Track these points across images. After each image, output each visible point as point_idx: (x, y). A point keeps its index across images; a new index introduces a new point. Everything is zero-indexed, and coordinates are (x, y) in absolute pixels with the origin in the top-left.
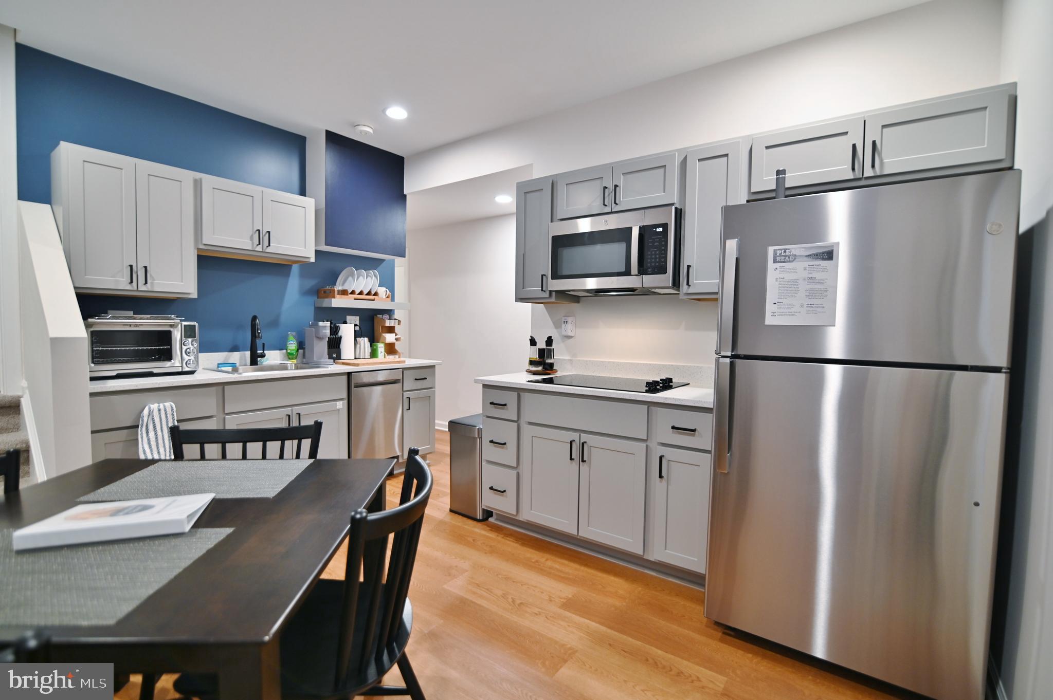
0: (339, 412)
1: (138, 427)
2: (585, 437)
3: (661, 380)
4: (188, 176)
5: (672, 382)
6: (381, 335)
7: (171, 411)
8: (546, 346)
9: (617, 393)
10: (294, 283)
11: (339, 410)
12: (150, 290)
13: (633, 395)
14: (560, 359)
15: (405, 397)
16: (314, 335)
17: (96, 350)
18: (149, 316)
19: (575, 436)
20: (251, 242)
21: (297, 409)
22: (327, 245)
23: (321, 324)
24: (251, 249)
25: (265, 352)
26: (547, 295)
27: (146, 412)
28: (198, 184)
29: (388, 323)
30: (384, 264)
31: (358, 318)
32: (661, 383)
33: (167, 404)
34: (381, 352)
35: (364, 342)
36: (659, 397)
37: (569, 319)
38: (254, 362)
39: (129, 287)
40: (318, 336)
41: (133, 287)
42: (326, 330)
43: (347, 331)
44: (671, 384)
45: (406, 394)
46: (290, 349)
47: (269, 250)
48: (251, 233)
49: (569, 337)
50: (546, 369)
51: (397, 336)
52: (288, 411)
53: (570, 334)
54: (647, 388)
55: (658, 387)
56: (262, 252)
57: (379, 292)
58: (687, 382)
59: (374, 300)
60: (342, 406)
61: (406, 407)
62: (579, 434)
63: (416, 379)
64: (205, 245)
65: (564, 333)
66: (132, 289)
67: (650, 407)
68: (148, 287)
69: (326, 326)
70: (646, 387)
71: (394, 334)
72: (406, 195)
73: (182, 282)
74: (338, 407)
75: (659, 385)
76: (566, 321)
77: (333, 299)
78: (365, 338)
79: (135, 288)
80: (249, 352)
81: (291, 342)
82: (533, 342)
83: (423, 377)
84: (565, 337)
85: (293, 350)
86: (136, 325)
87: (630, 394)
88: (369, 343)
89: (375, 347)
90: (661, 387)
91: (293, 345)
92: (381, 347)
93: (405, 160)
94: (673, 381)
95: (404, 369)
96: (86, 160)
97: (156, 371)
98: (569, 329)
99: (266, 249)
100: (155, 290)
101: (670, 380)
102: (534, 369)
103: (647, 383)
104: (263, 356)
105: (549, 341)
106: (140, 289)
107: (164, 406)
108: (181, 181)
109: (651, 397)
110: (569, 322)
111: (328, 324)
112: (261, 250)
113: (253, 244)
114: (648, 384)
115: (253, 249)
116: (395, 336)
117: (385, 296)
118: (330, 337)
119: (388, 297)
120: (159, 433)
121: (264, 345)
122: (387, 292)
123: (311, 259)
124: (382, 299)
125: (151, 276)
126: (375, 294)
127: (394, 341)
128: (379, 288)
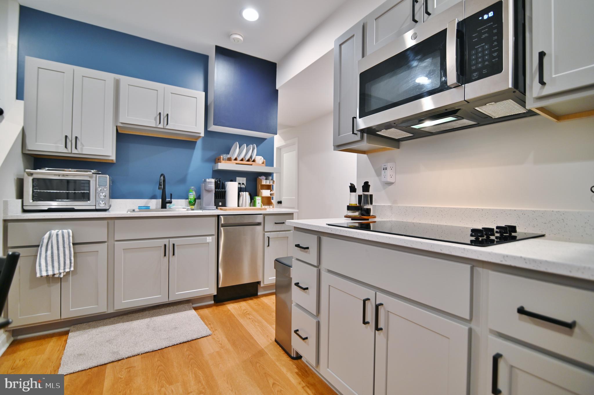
0: (209, 244)
1: (39, 247)
2: (381, 298)
3: (498, 228)
4: (110, 77)
5: (515, 231)
6: (260, 190)
7: (67, 236)
8: (363, 191)
9: (422, 243)
10: (198, 153)
11: (209, 243)
12: (80, 153)
13: (445, 246)
14: (380, 206)
15: (266, 236)
16: (204, 189)
17: (36, 192)
19: (370, 294)
20: (154, 121)
21: (172, 241)
22: (215, 125)
23: (208, 180)
24: (154, 126)
25: (172, 200)
26: (358, 138)
27: (47, 235)
28: (117, 83)
29: (264, 182)
30: (266, 141)
31: (245, 179)
32: (497, 232)
33: (65, 231)
34: (259, 203)
35: (246, 195)
36: (490, 254)
37: (389, 165)
38: (164, 206)
39: (65, 150)
40: (206, 189)
41: (68, 150)
42: (211, 184)
43: (232, 188)
44: (513, 234)
45: (267, 234)
46: (190, 199)
47: (168, 127)
48: (155, 115)
49: (391, 184)
50: (363, 215)
51: (272, 192)
52: (166, 241)
53: (389, 180)
54: (473, 238)
55: (492, 238)
56: (163, 128)
57: (256, 160)
58: (543, 233)
59: (252, 165)
60: (211, 240)
61: (267, 244)
62: (374, 292)
63: (275, 223)
64: (122, 123)
65: (384, 179)
66: (67, 152)
67: (475, 268)
68: (79, 151)
69: (211, 182)
70: (472, 235)
71: (270, 190)
72: (278, 90)
73: (103, 148)
74: (208, 241)
75: (493, 235)
76: (385, 167)
77: (219, 164)
78: (247, 192)
79: (70, 152)
80: (161, 200)
81: (191, 194)
82: (353, 189)
83: (282, 222)
84: (386, 183)
85: (192, 199)
86: (63, 175)
87: (441, 246)
88: (249, 196)
89: (255, 199)
90: (497, 238)
91: (192, 196)
92: (259, 199)
93: (277, 65)
94: (518, 229)
95: (265, 215)
96: (39, 67)
97: (76, 208)
98: (389, 175)
99: (166, 126)
100: (84, 153)
101: (513, 229)
102: (350, 214)
103: (473, 231)
104: (170, 202)
105: (366, 187)
106: (73, 152)
107: (63, 232)
108: (105, 80)
109: (475, 251)
110: (389, 169)
111: (213, 181)
112: (162, 127)
113: (156, 122)
114: (475, 232)
115: (156, 127)
116: (270, 192)
117: (261, 162)
118: (216, 190)
119: (263, 163)
120: (55, 251)
121: (171, 195)
122: (265, 160)
123: (201, 134)
124: (259, 165)
125: (81, 143)
126: (254, 161)
127: (269, 196)
128: (256, 156)
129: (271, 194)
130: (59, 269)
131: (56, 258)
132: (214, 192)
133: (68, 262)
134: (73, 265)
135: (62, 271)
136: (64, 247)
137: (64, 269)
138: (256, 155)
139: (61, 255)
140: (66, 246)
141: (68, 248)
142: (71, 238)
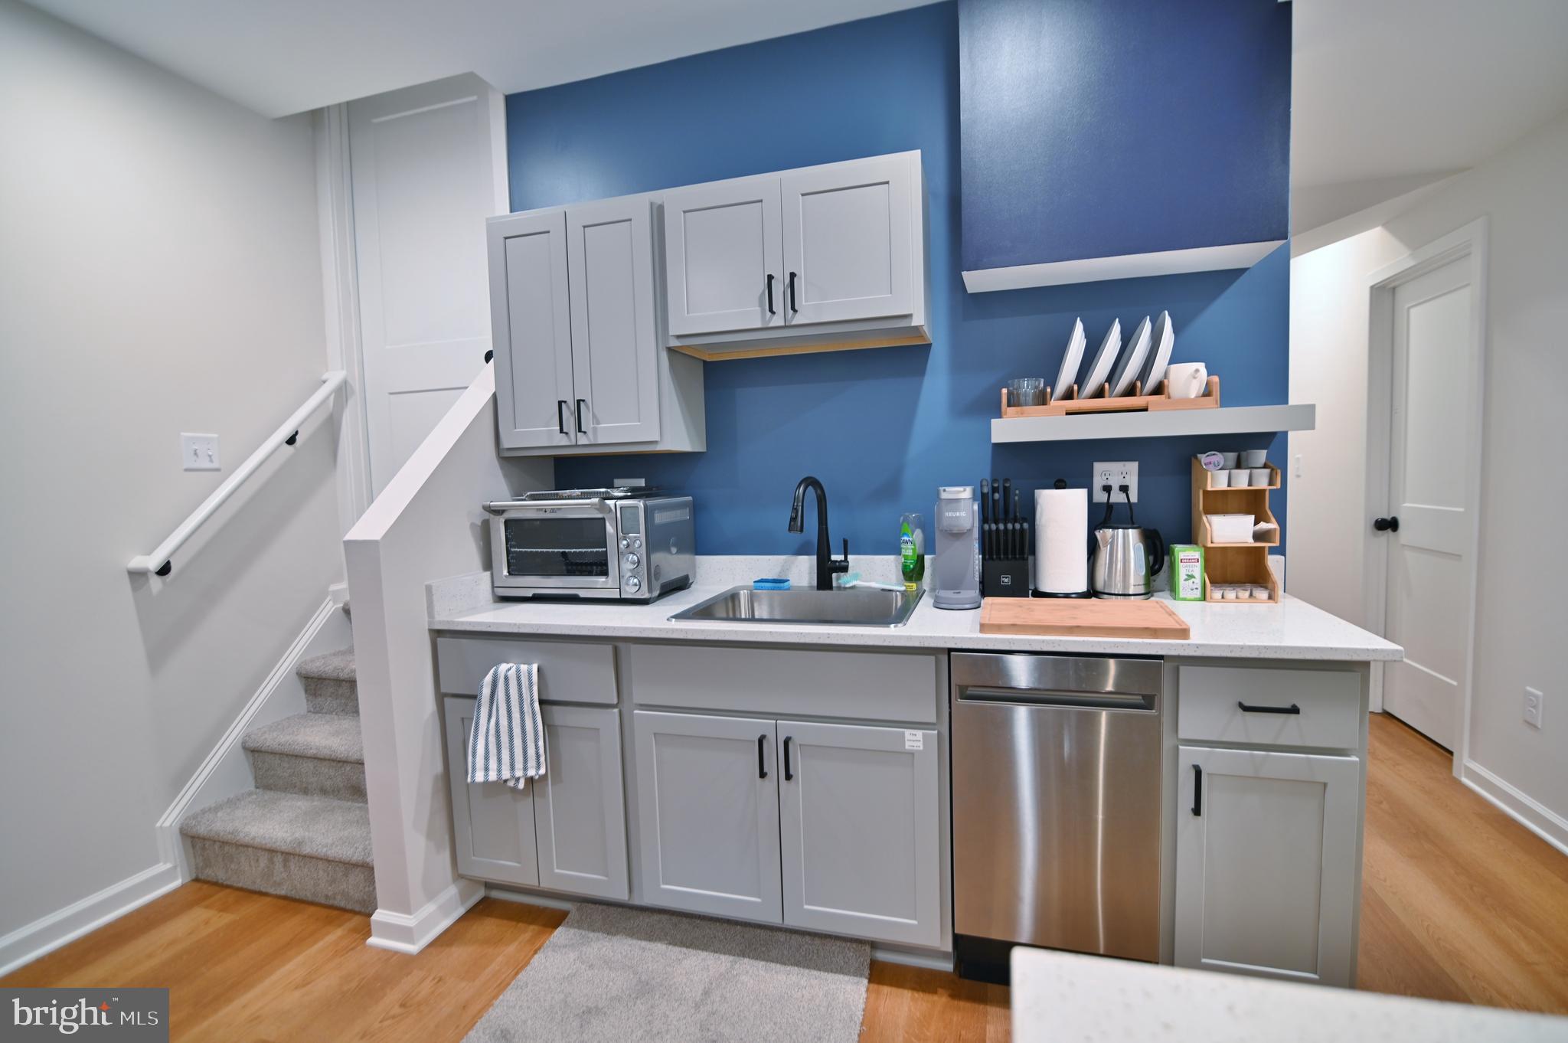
0: (912, 761)
4: (640, 206)
6: (1201, 518)
11: (912, 754)
12: (593, 442)
15: (1188, 763)
17: (513, 552)
18: (577, 492)
22: (968, 269)
23: (941, 494)
24: (759, 325)
25: (848, 558)
27: (489, 678)
28: (658, 214)
33: (523, 668)
34: (1191, 577)
35: (1126, 545)
38: (824, 581)
39: (562, 440)
40: (946, 528)
42: (961, 509)
46: (905, 553)
47: (799, 320)
51: (1263, 526)
56: (785, 327)
57: (1171, 381)
59: (1145, 410)
60: (921, 744)
63: (1243, 707)
64: (679, 337)
66: (568, 443)
68: (588, 438)
69: (957, 500)
71: (1252, 518)
73: (640, 421)
74: (908, 746)
79: (574, 443)
80: (814, 558)
81: (906, 538)
85: (909, 558)
88: (1143, 549)
91: (910, 546)
92: (1190, 560)
96: (508, 235)
97: (583, 594)
100: (600, 441)
104: (843, 568)
106: (579, 443)
107: (518, 671)
108: (629, 221)
111: (967, 493)
112: (784, 324)
113: (764, 312)
115: (765, 326)
116: (1256, 523)
117: (1195, 389)
118: (986, 527)
119: (1207, 393)
120: (504, 722)
121: (845, 542)
122: (1216, 379)
123: (914, 317)
124: (1185, 403)
125: (594, 416)
126: (1159, 389)
127: (1250, 542)
128: (1173, 366)
129: (1258, 536)
130: (512, 768)
131: (505, 738)
132: (976, 534)
133: (531, 751)
134: (542, 759)
135: (519, 773)
136: (522, 713)
137: (525, 769)
138: (1172, 361)
139: (517, 731)
140: (527, 708)
141: (531, 715)
142: (535, 688)
